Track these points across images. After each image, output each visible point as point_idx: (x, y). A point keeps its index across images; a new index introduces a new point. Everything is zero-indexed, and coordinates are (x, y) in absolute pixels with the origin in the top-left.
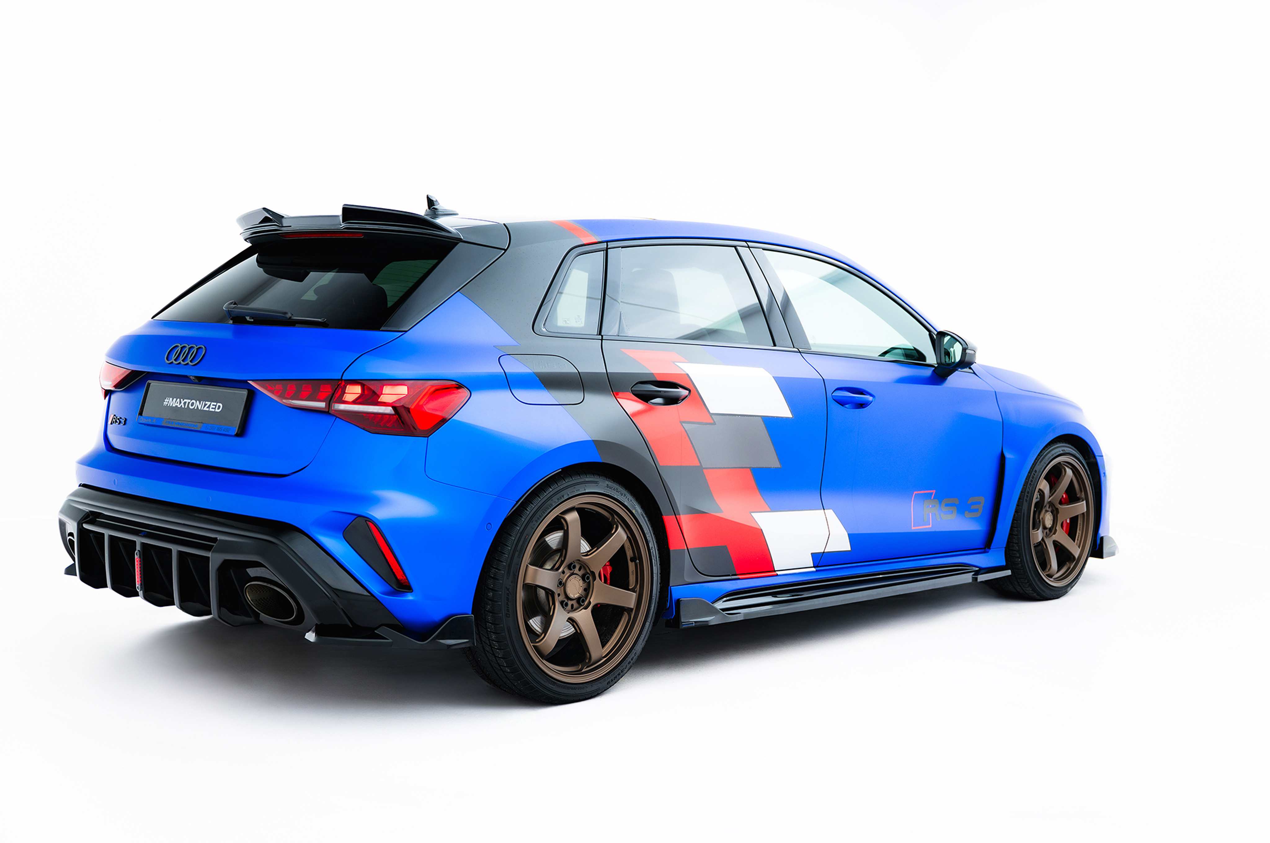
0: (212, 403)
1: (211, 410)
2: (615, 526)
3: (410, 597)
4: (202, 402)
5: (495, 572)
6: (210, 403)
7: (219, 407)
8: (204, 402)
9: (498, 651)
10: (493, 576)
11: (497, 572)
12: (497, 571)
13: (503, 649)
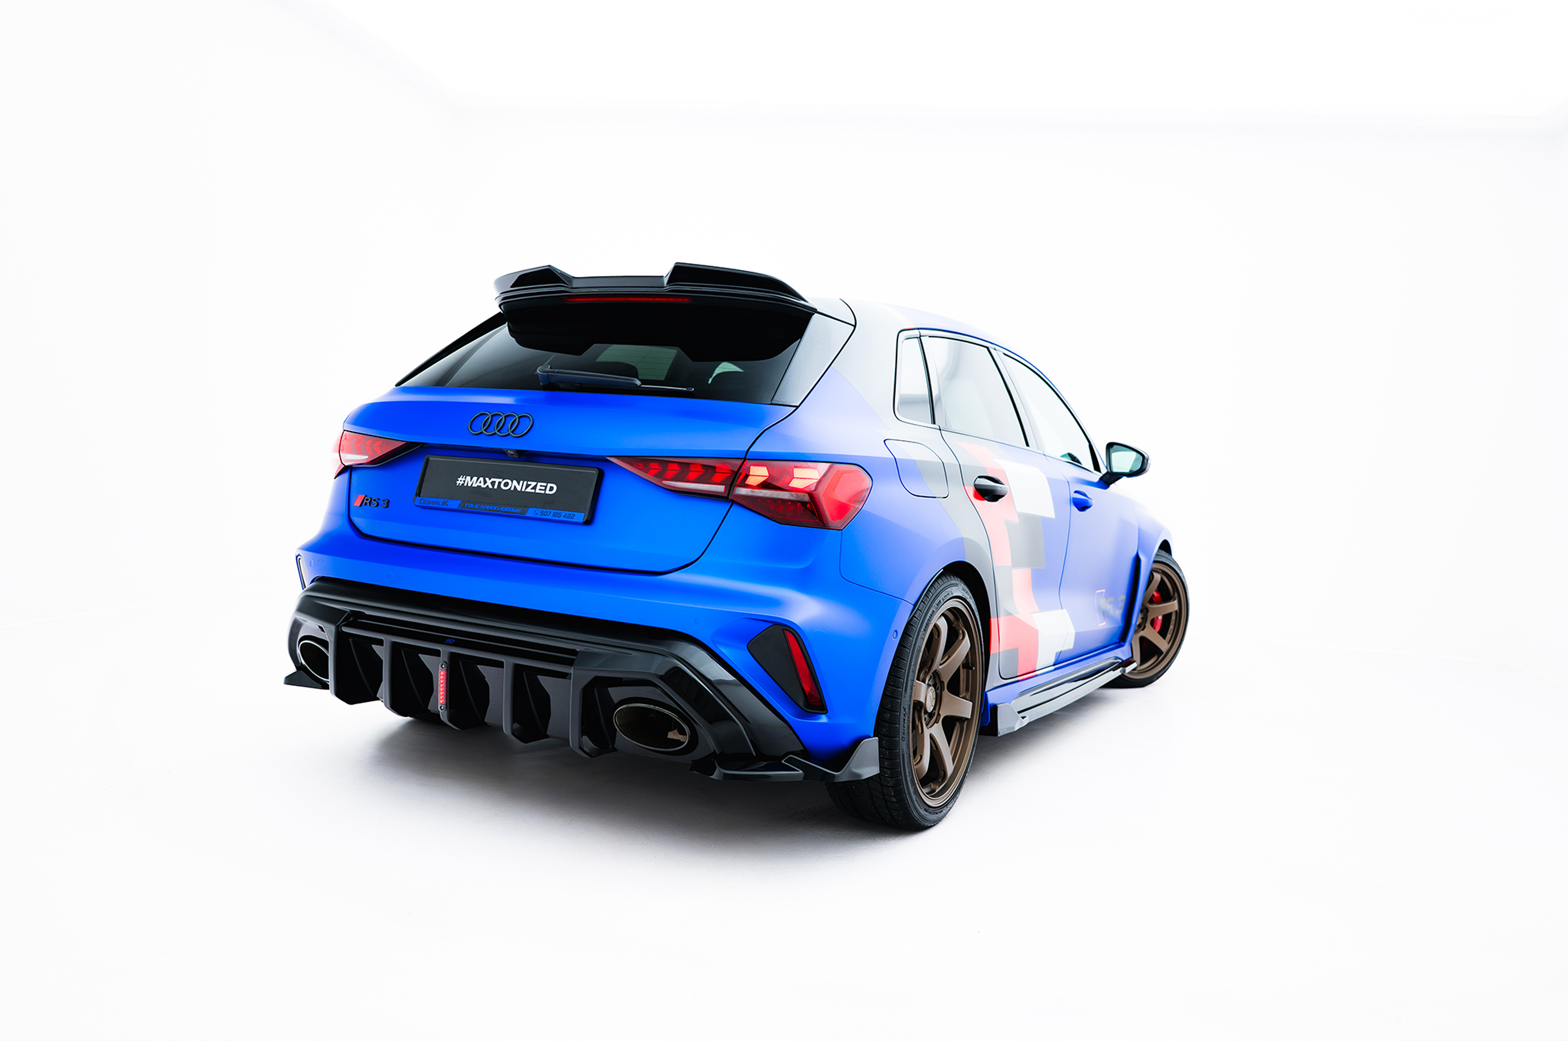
0: (539, 484)
1: (537, 491)
2: (961, 632)
3: (824, 719)
4: (521, 482)
5: (892, 690)
6: (536, 483)
7: (551, 489)
8: (525, 482)
9: (888, 779)
10: (889, 694)
11: (894, 690)
12: (895, 688)
13: (895, 778)
